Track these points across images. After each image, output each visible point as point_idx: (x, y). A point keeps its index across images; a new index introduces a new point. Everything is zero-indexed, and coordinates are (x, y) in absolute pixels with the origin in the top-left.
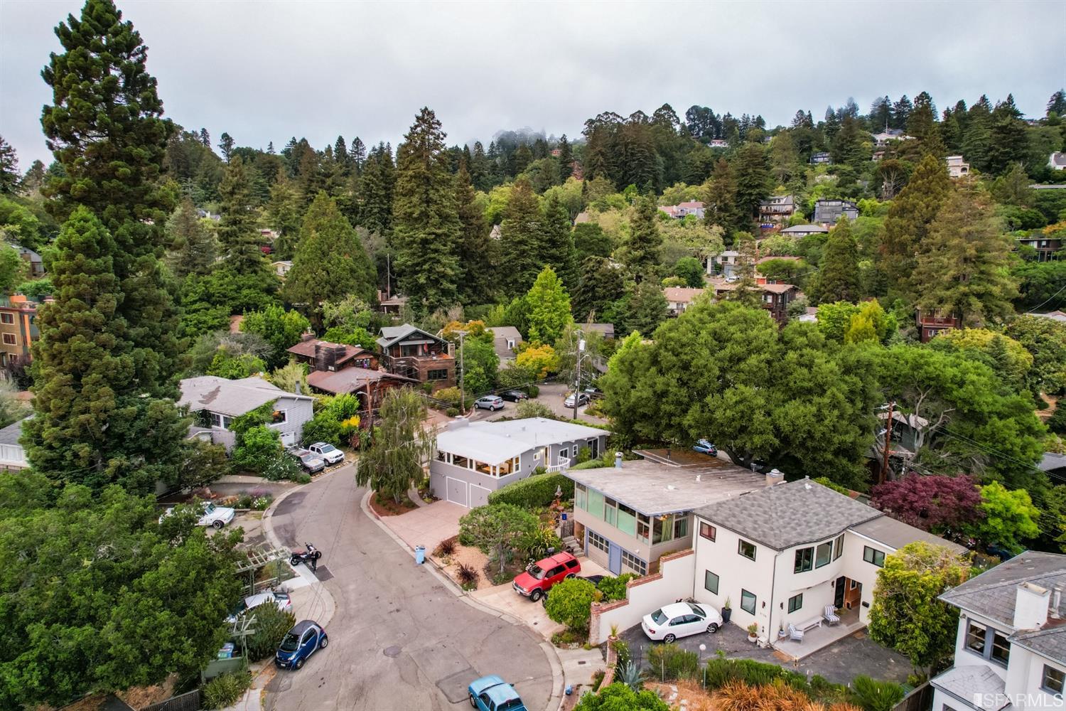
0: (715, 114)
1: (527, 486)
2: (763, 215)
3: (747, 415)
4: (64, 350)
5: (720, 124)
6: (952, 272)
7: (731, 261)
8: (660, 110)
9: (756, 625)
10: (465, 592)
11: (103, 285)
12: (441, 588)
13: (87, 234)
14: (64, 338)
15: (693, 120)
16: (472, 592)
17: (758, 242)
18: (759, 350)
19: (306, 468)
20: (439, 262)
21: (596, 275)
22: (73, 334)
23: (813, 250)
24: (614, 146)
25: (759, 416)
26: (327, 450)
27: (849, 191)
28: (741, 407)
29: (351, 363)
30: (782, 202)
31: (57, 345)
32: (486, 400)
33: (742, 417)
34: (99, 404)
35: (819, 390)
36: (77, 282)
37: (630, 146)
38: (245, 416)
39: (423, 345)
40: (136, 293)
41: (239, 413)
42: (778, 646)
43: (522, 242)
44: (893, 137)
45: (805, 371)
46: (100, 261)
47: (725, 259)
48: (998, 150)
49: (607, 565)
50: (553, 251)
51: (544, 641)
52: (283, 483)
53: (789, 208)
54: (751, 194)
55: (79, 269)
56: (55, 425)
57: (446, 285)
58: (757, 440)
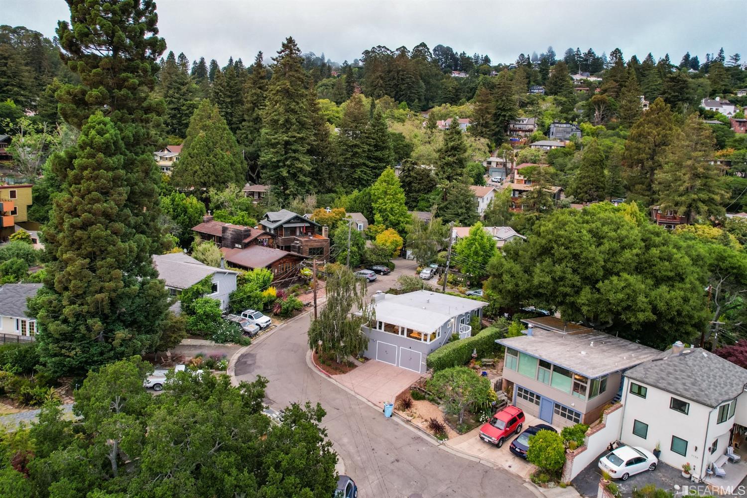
0: (454, 52)
1: (454, 350)
2: (511, 131)
3: (632, 297)
4: (85, 237)
5: (458, 59)
6: (686, 184)
7: (494, 165)
8: (417, 47)
9: (688, 464)
10: (441, 442)
11: (116, 180)
12: (418, 438)
13: (107, 135)
14: (85, 226)
15: (438, 55)
16: (446, 441)
17: (515, 151)
18: (631, 246)
19: (247, 333)
20: (298, 159)
21: (412, 174)
22: (92, 224)
23: (560, 160)
24: (389, 72)
25: (641, 298)
26: (257, 317)
27: (570, 116)
28: (627, 291)
29: (256, 242)
30: (525, 122)
31: (79, 233)
32: (363, 274)
33: (628, 298)
34: (112, 284)
35: (678, 278)
36: (97, 177)
37: (401, 73)
38: (191, 289)
39: (300, 227)
40: (136, 187)
41: (187, 286)
42: (708, 481)
43: (356, 146)
44: (585, 78)
45: (667, 263)
46: (114, 158)
47: (490, 163)
48: (670, 94)
49: (537, 414)
50: (378, 154)
51: (525, 481)
52: (229, 345)
53: (531, 127)
54: (505, 116)
55: (99, 166)
56: (72, 303)
57: (302, 178)
58: (641, 316)
